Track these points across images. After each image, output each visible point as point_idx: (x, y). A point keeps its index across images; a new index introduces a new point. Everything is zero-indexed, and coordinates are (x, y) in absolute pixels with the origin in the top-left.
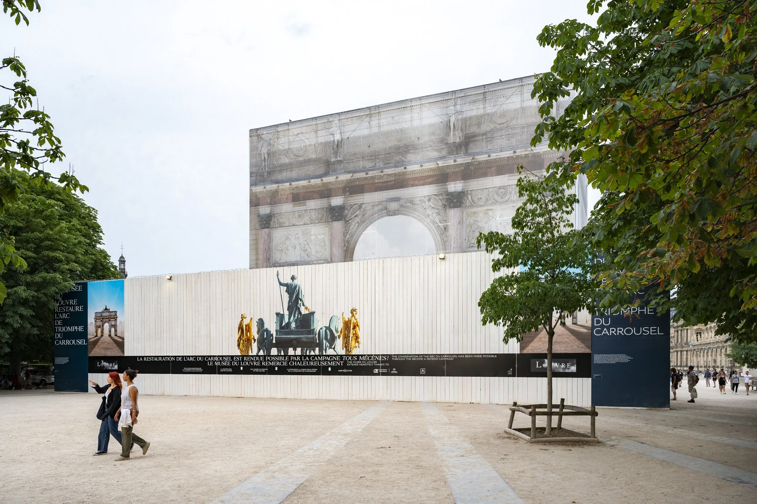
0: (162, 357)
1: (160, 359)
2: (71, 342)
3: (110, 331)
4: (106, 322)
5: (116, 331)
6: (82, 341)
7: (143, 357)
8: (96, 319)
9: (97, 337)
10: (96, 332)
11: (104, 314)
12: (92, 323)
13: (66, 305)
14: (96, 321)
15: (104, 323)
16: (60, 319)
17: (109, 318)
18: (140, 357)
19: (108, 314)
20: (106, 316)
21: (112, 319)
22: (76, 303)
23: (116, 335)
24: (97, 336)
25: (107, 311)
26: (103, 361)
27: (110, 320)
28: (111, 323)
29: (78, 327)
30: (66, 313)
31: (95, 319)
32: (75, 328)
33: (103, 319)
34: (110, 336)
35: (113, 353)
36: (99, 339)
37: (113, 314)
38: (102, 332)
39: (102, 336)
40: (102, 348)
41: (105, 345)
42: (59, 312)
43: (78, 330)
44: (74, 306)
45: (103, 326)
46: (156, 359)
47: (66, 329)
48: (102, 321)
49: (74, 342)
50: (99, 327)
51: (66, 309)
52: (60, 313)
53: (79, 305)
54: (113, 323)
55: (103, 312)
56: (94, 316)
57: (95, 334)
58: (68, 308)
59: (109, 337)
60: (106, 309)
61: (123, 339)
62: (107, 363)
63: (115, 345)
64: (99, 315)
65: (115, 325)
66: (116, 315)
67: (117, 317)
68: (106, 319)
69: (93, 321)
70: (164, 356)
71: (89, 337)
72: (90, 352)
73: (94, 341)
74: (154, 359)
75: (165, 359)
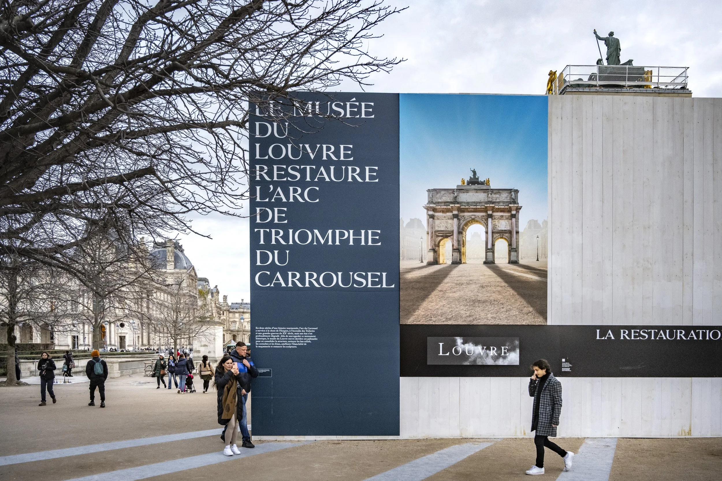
0: (688, 329)
1: (680, 335)
2: (328, 279)
3: (490, 250)
4: (473, 220)
5: (513, 249)
6: (373, 276)
7: (616, 329)
8: (434, 210)
9: (436, 268)
10: (435, 250)
11: (464, 197)
12: (415, 222)
13: (306, 160)
14: (432, 217)
15: (466, 225)
16: (279, 203)
17: (485, 210)
18: (604, 329)
19: (481, 197)
20: (476, 203)
21: (497, 214)
22: (346, 156)
23: (514, 262)
24: (436, 262)
25: (476, 186)
26: (459, 340)
27: (491, 216)
28: (494, 226)
29: (357, 233)
30: (303, 184)
31: (428, 209)
32: (342, 235)
33: (460, 210)
34: (489, 263)
35: (503, 316)
36: (443, 274)
37: (504, 197)
38: (458, 250)
39: (457, 263)
40: (458, 300)
41: (470, 291)
42: (273, 182)
43: (357, 241)
44: (338, 164)
45: (460, 233)
46: (665, 336)
47: (303, 237)
48: (455, 216)
49: (337, 279)
50: (447, 235)
51: (303, 172)
52: (276, 184)
53: (360, 162)
54: (503, 225)
55: (460, 190)
56: (425, 201)
57: (430, 257)
58: (314, 173)
59: (485, 268)
60: (474, 181)
61: (543, 273)
62: (476, 344)
63: (512, 292)
64: (448, 198)
65: (510, 232)
66: (514, 202)
67: (518, 209)
68: (476, 210)
69: (423, 216)
70: (695, 328)
71: (404, 264)
72: (409, 313)
73: (425, 278)
74: (656, 334)
75: (697, 335)
